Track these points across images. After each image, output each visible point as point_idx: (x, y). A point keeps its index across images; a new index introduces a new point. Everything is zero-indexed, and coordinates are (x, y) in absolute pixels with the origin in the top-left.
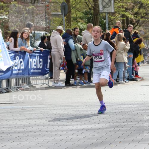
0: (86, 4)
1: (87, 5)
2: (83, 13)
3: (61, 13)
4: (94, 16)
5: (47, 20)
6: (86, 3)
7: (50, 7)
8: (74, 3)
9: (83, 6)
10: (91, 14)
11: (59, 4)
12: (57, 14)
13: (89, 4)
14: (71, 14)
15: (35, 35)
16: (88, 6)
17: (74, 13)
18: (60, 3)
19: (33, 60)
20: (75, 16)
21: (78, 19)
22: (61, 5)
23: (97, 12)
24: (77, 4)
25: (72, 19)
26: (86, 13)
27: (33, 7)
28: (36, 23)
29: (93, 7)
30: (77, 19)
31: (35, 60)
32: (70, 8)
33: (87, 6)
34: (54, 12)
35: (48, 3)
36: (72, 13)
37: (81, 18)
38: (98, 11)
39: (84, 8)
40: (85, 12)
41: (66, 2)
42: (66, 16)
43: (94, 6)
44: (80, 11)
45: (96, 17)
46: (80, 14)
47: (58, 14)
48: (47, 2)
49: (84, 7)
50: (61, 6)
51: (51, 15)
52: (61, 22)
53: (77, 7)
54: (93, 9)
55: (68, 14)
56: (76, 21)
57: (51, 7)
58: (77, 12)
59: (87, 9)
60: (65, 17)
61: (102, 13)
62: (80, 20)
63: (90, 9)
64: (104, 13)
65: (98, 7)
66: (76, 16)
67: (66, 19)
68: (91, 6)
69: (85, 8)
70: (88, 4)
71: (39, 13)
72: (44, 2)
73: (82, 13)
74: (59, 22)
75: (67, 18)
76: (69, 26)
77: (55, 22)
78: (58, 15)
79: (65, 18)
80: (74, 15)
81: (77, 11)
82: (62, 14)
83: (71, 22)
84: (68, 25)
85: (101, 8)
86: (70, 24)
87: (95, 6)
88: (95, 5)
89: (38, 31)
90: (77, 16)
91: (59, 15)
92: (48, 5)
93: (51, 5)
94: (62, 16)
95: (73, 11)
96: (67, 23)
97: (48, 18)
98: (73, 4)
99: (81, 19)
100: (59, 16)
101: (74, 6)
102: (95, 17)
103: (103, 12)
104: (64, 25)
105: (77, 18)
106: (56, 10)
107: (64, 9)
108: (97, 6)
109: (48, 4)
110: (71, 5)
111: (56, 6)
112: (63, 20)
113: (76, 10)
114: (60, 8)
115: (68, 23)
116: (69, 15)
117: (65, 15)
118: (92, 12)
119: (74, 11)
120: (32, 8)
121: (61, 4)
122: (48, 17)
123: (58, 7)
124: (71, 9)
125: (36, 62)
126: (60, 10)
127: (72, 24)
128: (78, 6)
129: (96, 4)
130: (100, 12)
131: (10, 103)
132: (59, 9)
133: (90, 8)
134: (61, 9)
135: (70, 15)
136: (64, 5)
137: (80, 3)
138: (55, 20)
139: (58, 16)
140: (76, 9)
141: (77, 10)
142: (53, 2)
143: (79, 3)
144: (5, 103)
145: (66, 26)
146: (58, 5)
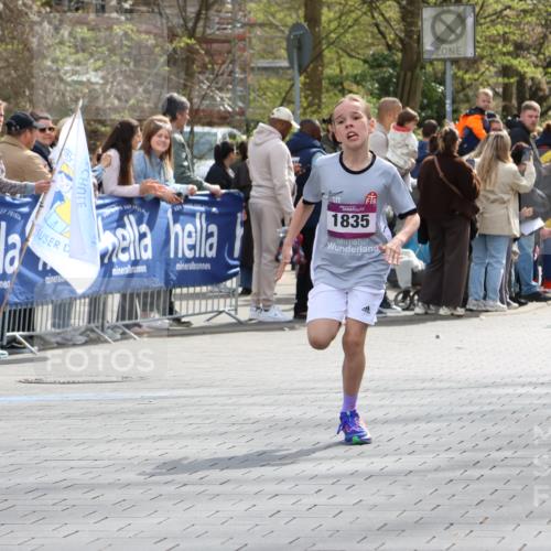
0: (376, 30)
1: (381, 32)
2: (365, 61)
3: (285, 64)
4: (402, 74)
5: (239, 88)
6: (377, 25)
7: (250, 42)
8: (333, 26)
9: (367, 37)
10: (394, 65)
11: (283, 32)
12: (273, 65)
13: (387, 31)
14: (322, 66)
15: (196, 139)
16: (384, 37)
17: (332, 63)
18: (285, 26)
19: (183, 230)
20: (338, 71)
21: (347, 84)
22: (289, 35)
23: (415, 57)
24: (346, 31)
25: (325, 83)
26: (375, 63)
27: (189, 41)
28: (198, 97)
29: (401, 41)
30: (342, 84)
31: (193, 230)
32: (320, 43)
33: (380, 36)
34: (263, 57)
35: (242, 27)
36: (326, 61)
37: (359, 80)
38: (420, 53)
39: (369, 46)
40: (370, 59)
41: (306, 25)
42: (305, 71)
43: (402, 35)
44: (354, 54)
45: (409, 74)
46: (352, 67)
47: (278, 65)
48: (239, 25)
49: (370, 41)
50: (288, 39)
51: (252, 69)
52: (287, 93)
53: (345, 40)
54: (400, 46)
55: (311, 66)
56: (340, 91)
57: (254, 41)
58: (343, 59)
59: (380, 47)
60: (300, 74)
61: (431, 63)
62: (354, 87)
63: (389, 47)
64: (437, 60)
65: (419, 41)
66: (341, 71)
67: (305, 84)
68: (392, 36)
69: (373, 44)
70: (382, 29)
71: (210, 62)
72: (228, 24)
73: (361, 63)
74: (280, 93)
75: (308, 80)
76: (314, 109)
77: (265, 94)
78: (275, 70)
79: (302, 78)
80: (331, 71)
81: (345, 55)
82: (291, 67)
83: (321, 93)
84: (310, 105)
85: (429, 43)
86: (317, 101)
87: (406, 36)
88: (409, 33)
89: (203, 125)
90: (344, 73)
91: (281, 68)
92: (244, 33)
93: (252, 35)
94: (290, 72)
95: (328, 54)
96: (306, 98)
97: (242, 80)
98: (331, 32)
99: (358, 83)
100: (281, 71)
101: (333, 35)
102: (405, 75)
103: (434, 57)
104: (297, 103)
105: (342, 78)
106: (272, 53)
107: (300, 49)
108: (415, 37)
109: (241, 30)
110: (324, 35)
111: (272, 38)
112: (293, 85)
113: (340, 52)
114: (284, 44)
115: (310, 98)
116: (315, 68)
117: (302, 70)
118: (396, 58)
119: (335, 56)
120: (188, 44)
121: (287, 32)
122: (242, 76)
123: (277, 40)
124: (324, 47)
125: (194, 235)
126: (283, 52)
127: (324, 100)
128: (349, 36)
129: (412, 31)
130: (426, 56)
131: (97, 382)
132: (280, 47)
133: (390, 43)
134: (288, 50)
135: (320, 68)
136: (297, 33)
137: (356, 27)
138: (267, 88)
139: (277, 73)
140: (341, 49)
141: (345, 51)
142: (262, 25)
143: (350, 27)
144: (81, 380)
145: (305, 109)
146: (279, 34)
